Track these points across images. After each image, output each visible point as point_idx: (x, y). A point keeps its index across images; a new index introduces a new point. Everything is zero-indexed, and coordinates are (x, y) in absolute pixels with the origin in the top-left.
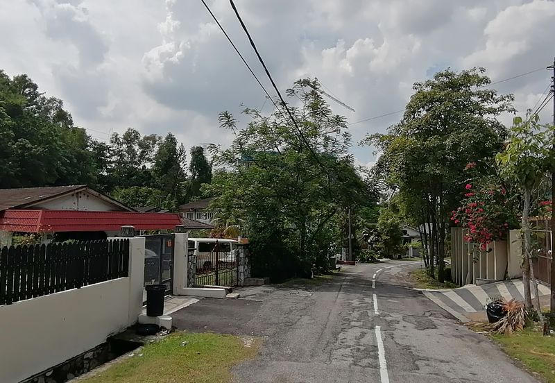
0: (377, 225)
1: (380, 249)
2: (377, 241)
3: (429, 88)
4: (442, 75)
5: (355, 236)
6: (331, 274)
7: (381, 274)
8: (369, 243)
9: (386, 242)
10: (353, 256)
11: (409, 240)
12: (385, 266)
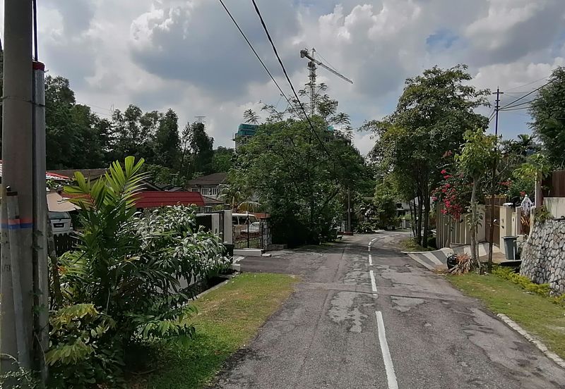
0: (373, 199)
1: (375, 221)
2: (373, 214)
3: (419, 83)
4: (429, 72)
5: (353, 210)
6: (334, 242)
7: (375, 241)
8: (366, 216)
9: (381, 215)
10: (351, 227)
11: (403, 213)
12: (380, 236)
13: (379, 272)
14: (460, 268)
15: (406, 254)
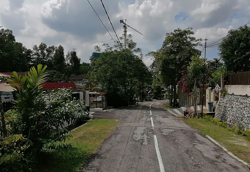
0: (152, 86)
1: (153, 96)
2: (151, 93)
3: (172, 35)
4: (176, 30)
5: (143, 91)
6: (135, 105)
7: (153, 105)
8: (149, 94)
9: (155, 93)
10: (142, 98)
11: (164, 92)
12: (155, 102)
13: (154, 118)
14: (189, 115)
15: (166, 110)
